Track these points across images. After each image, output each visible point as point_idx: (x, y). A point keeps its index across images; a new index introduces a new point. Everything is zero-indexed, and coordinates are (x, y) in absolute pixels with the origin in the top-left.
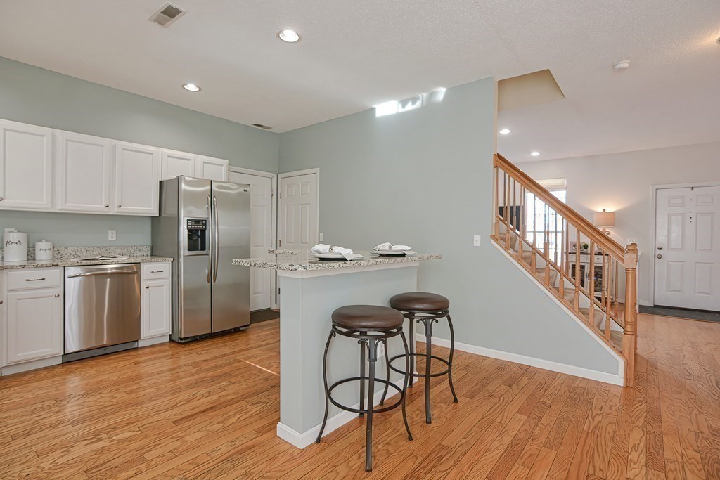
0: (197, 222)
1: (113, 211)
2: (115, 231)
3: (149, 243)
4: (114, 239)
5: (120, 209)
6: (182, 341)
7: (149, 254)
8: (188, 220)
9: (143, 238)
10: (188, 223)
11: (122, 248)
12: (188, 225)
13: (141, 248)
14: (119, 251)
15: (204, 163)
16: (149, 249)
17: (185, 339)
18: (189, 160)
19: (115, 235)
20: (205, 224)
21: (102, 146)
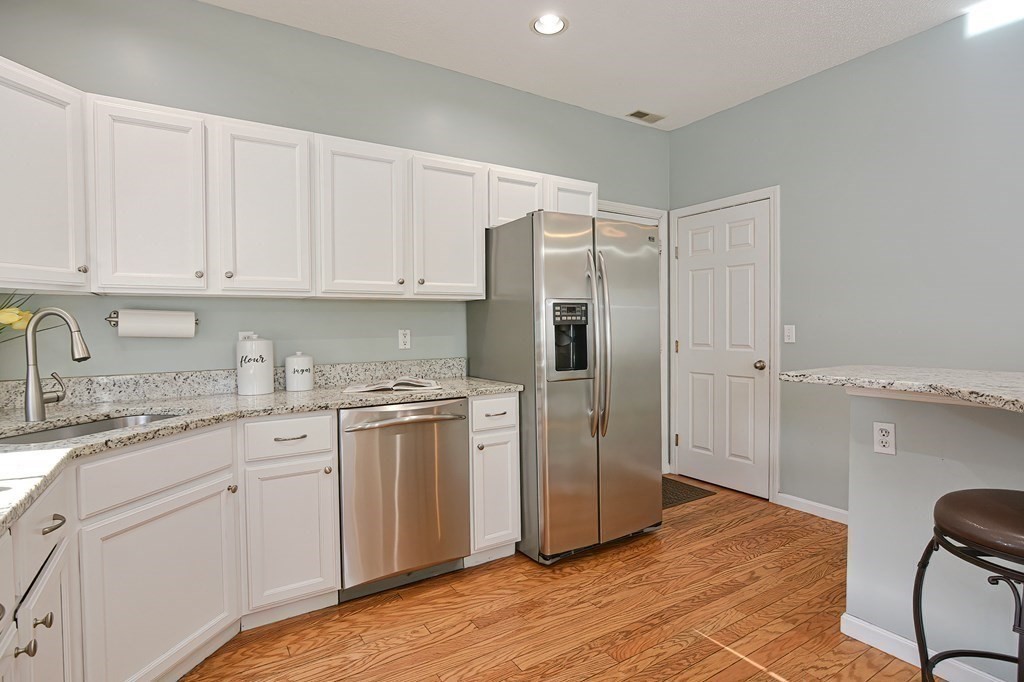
0: (571, 309)
1: (410, 292)
2: (408, 332)
3: (463, 352)
4: (408, 346)
5: (422, 289)
6: (548, 563)
7: (464, 374)
8: (555, 305)
9: (453, 344)
10: (555, 311)
11: (421, 363)
12: (555, 316)
13: (451, 363)
14: (416, 369)
15: (559, 189)
16: (464, 364)
17: (553, 557)
18: (533, 185)
19: (408, 337)
20: (586, 313)
21: (391, 162)
